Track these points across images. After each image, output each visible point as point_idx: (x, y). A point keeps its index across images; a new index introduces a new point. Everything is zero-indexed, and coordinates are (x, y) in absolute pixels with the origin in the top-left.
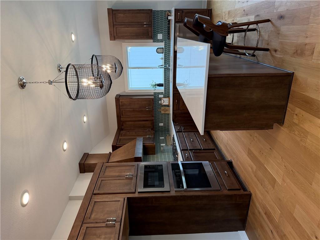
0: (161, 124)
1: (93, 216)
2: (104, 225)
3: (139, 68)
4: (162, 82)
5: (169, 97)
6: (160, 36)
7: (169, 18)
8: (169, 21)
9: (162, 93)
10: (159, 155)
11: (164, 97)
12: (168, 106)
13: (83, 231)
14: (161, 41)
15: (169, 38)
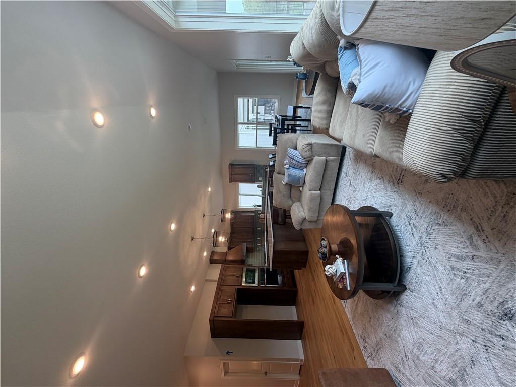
0: (259, 229)
1: (221, 298)
2: (226, 302)
3: (246, 195)
4: (260, 204)
5: (264, 213)
6: (260, 179)
7: (266, 170)
8: (266, 172)
9: (260, 211)
10: (256, 253)
11: (261, 213)
12: (264, 218)
13: (217, 306)
14: (261, 181)
15: (266, 181)
